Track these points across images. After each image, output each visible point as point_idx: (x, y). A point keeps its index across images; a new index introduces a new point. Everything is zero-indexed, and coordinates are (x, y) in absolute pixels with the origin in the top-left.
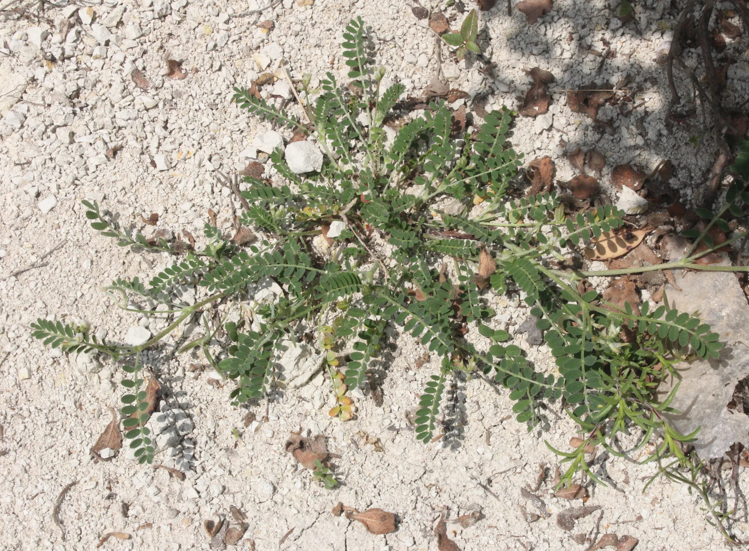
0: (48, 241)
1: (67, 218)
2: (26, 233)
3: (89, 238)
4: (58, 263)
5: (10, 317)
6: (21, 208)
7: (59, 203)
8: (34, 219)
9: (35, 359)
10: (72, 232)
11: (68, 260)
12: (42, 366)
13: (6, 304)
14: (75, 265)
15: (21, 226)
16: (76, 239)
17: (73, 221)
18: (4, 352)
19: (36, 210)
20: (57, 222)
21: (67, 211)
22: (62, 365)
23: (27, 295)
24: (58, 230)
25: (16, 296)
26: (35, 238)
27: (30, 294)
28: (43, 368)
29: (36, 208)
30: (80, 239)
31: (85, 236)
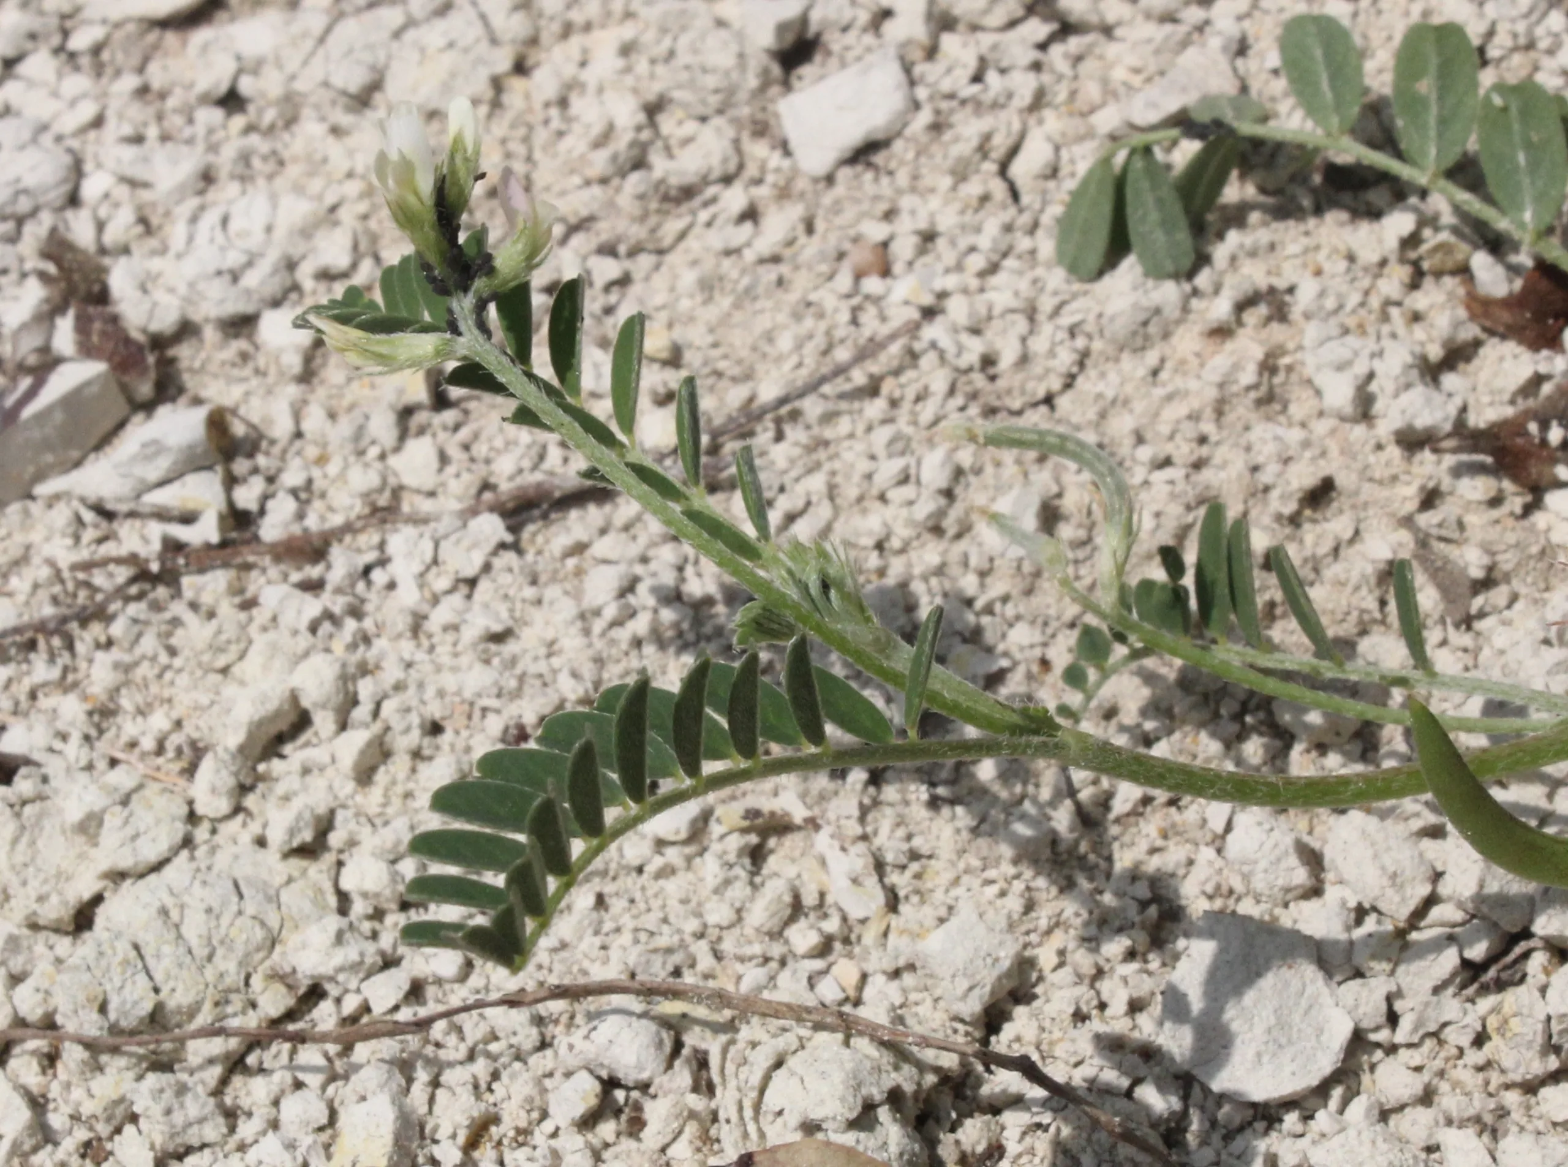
0: (785, 342)
1: (947, 221)
2: (660, 281)
3: (1065, 359)
4: (816, 483)
5: (400, 764)
6: (667, 123)
7: (925, 117)
8: (735, 199)
9: (481, 1068)
10: (957, 309)
11: (888, 469)
12: (513, 1116)
13: (392, 673)
14: (925, 508)
15: (637, 232)
16: (975, 348)
17: (988, 237)
18: (284, 978)
19: (758, 150)
20: (876, 231)
21: (960, 174)
22: (653, 1134)
23: (551, 648)
24: (873, 284)
25: (471, 633)
26: (711, 313)
27: (572, 642)
28: (523, 1136)
29: (761, 129)
30: (1007, 358)
31: (1039, 345)
